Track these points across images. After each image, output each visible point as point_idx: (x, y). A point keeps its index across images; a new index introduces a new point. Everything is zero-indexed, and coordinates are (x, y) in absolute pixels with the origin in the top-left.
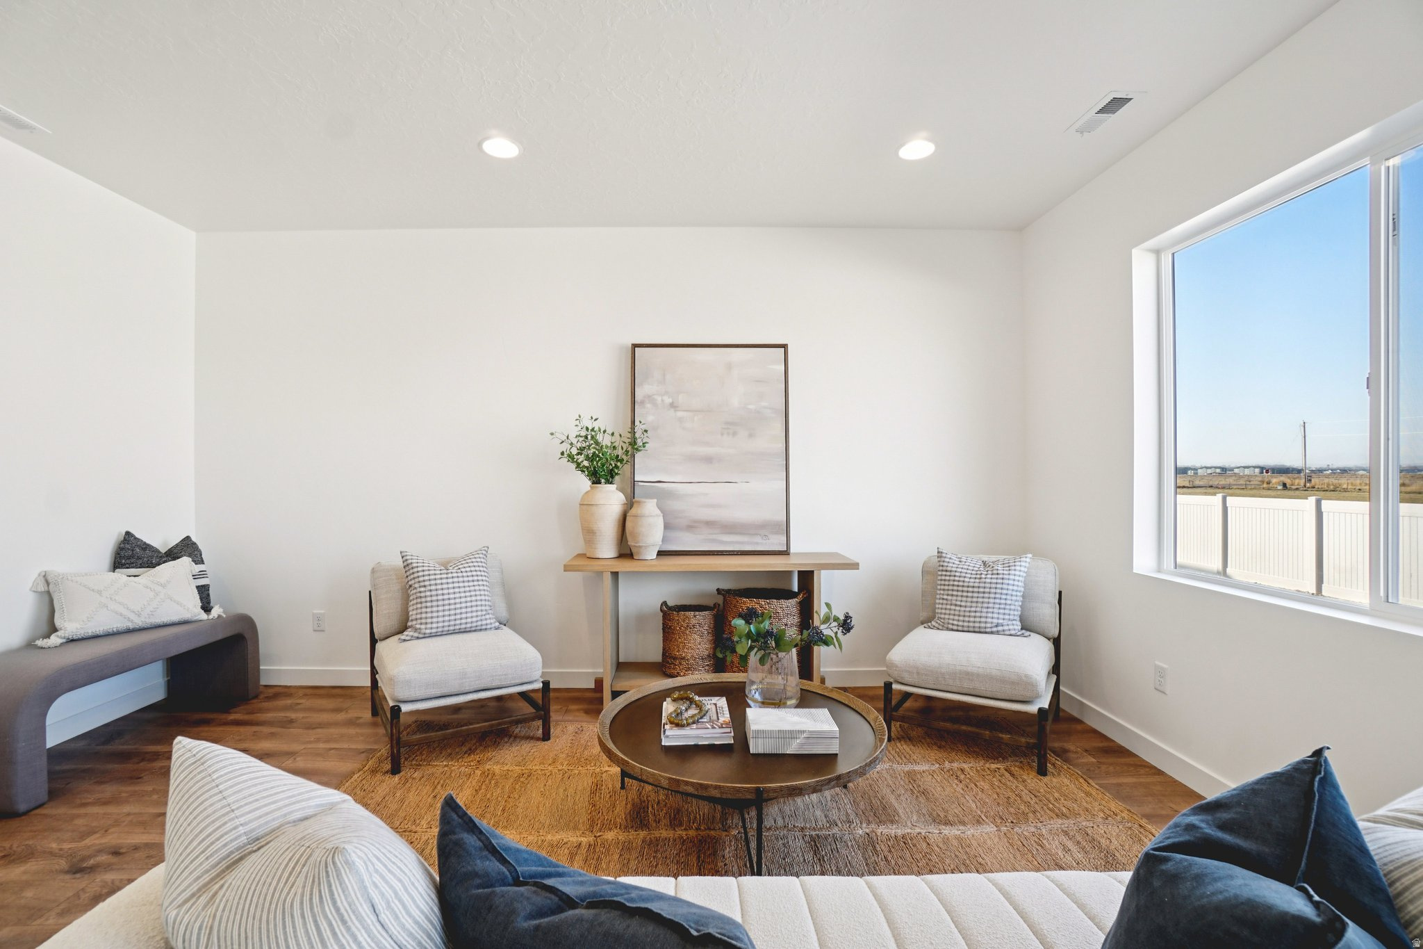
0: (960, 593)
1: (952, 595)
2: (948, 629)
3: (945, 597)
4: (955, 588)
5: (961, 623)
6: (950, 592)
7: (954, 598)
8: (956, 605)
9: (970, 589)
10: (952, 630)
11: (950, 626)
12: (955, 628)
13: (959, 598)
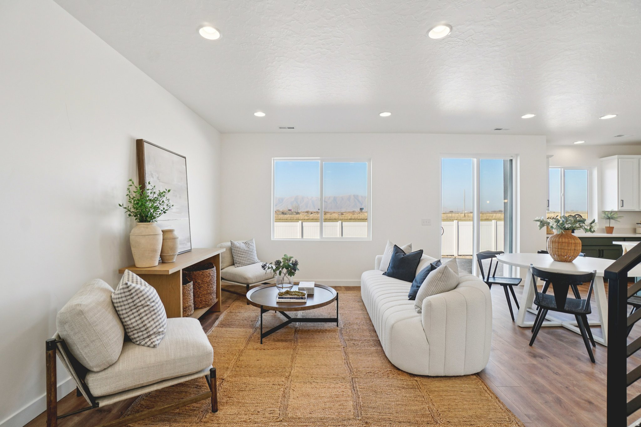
0: (245, 253)
1: (242, 254)
2: (245, 265)
3: (240, 256)
4: (243, 252)
5: (249, 262)
6: (241, 254)
7: (243, 255)
8: (245, 257)
9: (247, 251)
10: (247, 265)
11: (246, 264)
12: (247, 264)
13: (245, 255)
